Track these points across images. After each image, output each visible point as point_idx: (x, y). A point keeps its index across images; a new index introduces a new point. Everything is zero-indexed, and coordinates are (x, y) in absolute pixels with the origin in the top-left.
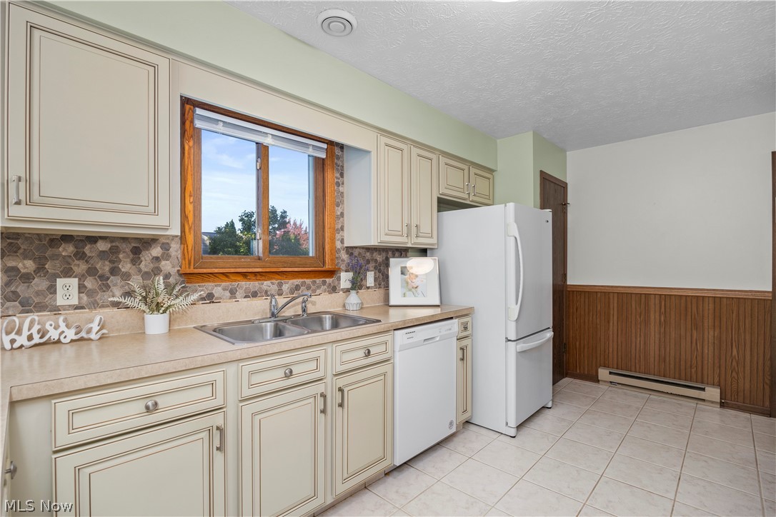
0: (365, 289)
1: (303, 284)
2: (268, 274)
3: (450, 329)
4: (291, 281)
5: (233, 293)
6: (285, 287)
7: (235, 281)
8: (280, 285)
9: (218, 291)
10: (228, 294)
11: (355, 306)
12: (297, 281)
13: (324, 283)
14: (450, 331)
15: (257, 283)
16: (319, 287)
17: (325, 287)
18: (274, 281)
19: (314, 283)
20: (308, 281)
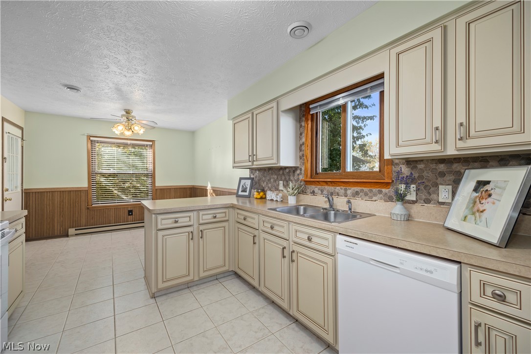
0: (434, 204)
1: (362, 191)
2: (338, 183)
3: (431, 272)
4: (353, 188)
5: (322, 191)
6: (349, 192)
7: (323, 185)
8: (346, 190)
9: (316, 190)
10: (320, 192)
11: (399, 217)
12: (357, 189)
13: (380, 192)
14: (428, 274)
15: (333, 188)
16: (375, 195)
17: (381, 195)
18: (342, 187)
19: (371, 191)
20: (366, 189)
